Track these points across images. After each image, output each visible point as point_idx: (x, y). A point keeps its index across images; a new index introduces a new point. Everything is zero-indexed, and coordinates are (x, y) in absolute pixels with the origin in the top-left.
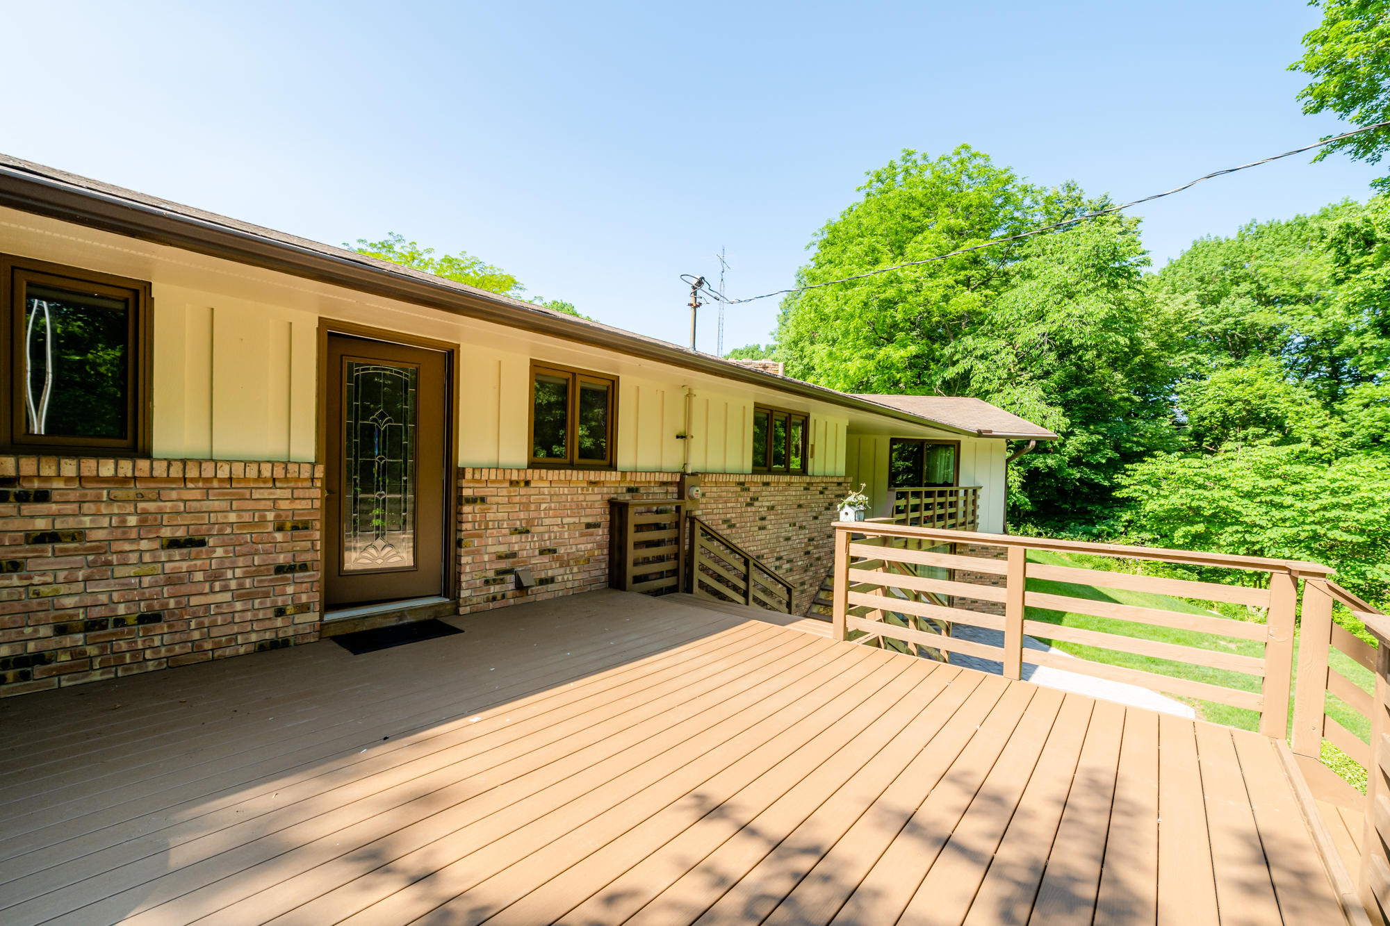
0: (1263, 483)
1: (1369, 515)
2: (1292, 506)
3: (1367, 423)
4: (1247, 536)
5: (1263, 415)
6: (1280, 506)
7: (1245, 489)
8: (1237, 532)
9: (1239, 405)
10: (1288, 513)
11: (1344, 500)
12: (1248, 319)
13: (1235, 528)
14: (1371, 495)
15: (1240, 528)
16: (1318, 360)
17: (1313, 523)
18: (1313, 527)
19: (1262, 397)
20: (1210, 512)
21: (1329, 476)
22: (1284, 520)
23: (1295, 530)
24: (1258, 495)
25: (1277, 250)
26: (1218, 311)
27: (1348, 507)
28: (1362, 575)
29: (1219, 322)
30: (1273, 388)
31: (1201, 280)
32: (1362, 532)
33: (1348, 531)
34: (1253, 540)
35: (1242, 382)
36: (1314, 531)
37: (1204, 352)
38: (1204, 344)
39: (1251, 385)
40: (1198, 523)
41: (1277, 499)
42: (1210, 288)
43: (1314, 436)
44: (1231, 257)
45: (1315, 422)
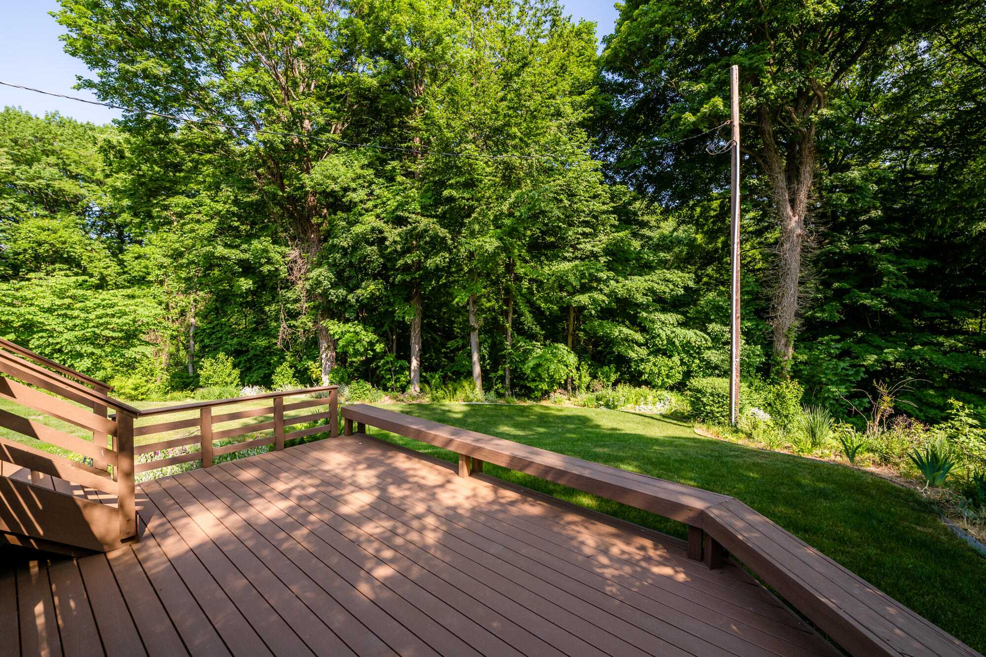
0: (58, 302)
1: (124, 320)
2: (79, 316)
3: (137, 269)
4: (51, 340)
5: (65, 256)
6: (72, 318)
7: (46, 306)
8: (42, 337)
9: (46, 247)
10: (77, 322)
11: (109, 311)
12: (57, 184)
13: (40, 334)
14: (124, 308)
15: (44, 334)
16: (109, 225)
17: (94, 327)
18: (93, 329)
19: (64, 243)
20: (19, 324)
21: (101, 297)
22: (75, 326)
23: (82, 332)
24: (55, 310)
25: (75, 141)
26: (32, 172)
27: (113, 316)
28: (122, 356)
29: (33, 181)
30: (71, 237)
31: (15, 141)
32: (122, 331)
33: (113, 330)
34: (55, 342)
35: (48, 230)
36: (94, 332)
37: (23, 201)
38: (22, 195)
39: (55, 233)
40: (9, 333)
41: (69, 312)
42: (24, 151)
43: (101, 273)
44: (40, 133)
45: (102, 264)
